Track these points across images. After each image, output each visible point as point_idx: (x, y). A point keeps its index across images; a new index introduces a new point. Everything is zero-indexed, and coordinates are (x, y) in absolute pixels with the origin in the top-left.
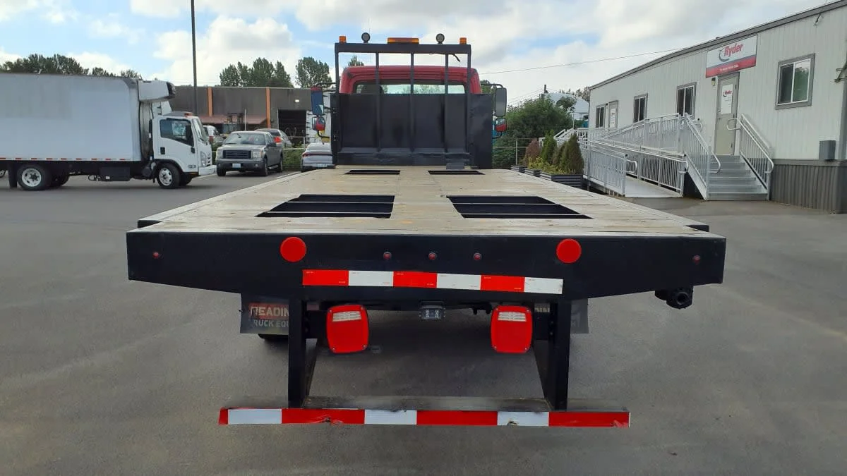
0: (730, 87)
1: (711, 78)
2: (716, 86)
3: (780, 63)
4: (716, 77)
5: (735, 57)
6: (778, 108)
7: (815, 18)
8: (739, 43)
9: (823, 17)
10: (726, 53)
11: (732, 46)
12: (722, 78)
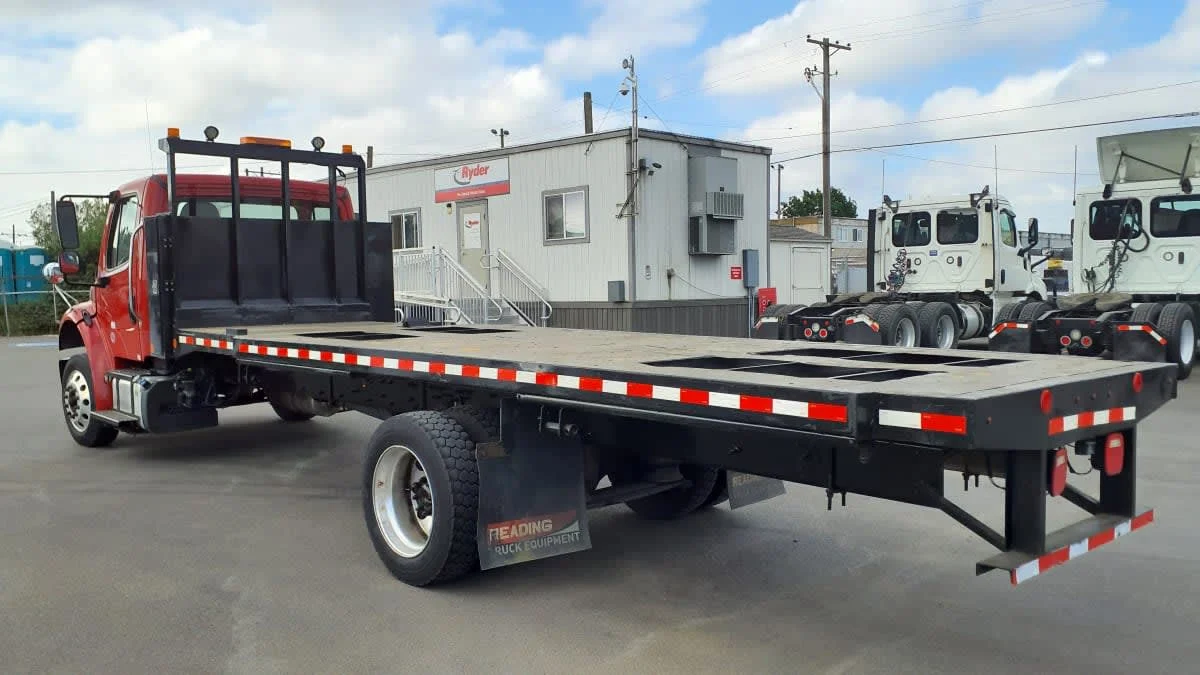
0: (476, 217)
1: (446, 204)
2: (454, 213)
3: (543, 193)
4: (453, 203)
5: (477, 180)
6: (545, 244)
7: (584, 147)
8: (483, 165)
9: (594, 147)
10: (465, 173)
11: (473, 166)
12: (462, 205)
